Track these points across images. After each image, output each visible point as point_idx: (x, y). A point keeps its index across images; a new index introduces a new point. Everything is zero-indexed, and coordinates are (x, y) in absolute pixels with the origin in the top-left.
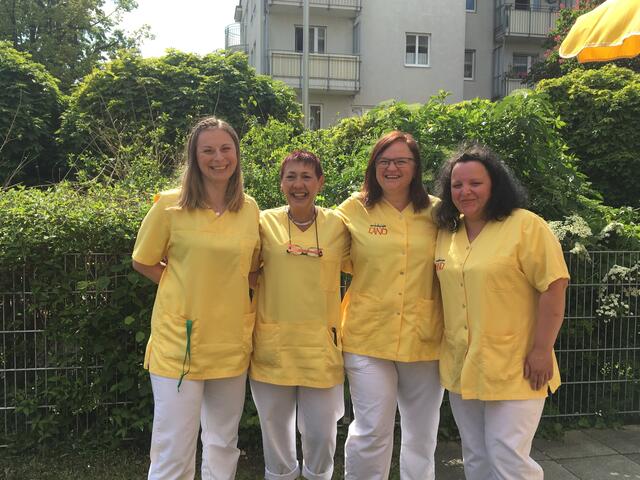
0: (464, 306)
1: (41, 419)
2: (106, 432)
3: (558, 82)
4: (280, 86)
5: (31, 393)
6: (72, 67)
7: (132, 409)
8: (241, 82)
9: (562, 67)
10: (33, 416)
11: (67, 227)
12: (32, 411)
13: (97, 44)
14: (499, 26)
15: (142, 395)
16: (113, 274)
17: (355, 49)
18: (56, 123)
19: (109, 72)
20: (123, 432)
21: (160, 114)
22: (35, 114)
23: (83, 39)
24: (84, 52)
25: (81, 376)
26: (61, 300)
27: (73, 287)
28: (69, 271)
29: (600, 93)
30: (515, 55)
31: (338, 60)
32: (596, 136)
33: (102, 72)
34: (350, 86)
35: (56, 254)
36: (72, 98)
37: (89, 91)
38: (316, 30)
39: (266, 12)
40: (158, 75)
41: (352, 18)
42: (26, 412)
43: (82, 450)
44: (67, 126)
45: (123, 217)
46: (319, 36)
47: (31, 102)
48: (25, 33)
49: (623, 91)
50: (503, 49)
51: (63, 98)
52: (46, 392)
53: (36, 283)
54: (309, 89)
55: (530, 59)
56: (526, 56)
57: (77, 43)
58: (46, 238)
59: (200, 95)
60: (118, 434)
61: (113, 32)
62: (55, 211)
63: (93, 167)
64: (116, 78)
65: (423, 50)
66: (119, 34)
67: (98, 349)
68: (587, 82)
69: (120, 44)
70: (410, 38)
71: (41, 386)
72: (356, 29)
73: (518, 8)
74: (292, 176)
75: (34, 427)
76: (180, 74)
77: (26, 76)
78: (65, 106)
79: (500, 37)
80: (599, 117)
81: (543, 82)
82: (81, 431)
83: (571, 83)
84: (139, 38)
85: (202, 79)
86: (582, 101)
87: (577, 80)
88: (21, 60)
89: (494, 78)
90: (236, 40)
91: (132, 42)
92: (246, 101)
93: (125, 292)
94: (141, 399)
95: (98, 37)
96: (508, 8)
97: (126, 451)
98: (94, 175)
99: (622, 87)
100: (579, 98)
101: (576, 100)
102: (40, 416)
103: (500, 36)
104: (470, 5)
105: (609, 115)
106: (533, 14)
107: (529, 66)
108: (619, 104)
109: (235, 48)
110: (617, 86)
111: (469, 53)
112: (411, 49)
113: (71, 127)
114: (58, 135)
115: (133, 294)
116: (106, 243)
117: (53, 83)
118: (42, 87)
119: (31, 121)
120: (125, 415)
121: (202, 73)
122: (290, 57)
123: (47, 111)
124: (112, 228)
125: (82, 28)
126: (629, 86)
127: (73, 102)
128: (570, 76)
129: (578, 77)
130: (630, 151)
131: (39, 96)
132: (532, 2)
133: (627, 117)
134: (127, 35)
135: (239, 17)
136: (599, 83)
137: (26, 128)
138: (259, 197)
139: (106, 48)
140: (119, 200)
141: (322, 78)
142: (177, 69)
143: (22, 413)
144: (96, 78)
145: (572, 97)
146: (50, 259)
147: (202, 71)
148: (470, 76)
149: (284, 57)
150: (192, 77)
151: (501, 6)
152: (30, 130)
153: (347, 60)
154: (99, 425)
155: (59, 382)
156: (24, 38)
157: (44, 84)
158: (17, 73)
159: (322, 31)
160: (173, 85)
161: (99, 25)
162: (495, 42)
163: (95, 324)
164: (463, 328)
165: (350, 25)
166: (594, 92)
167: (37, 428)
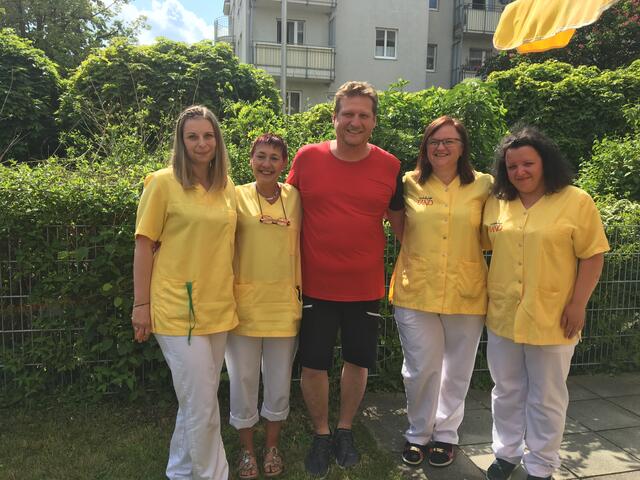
0: (520, 264)
1: (28, 376)
2: (88, 387)
3: (507, 74)
4: (261, 74)
5: (19, 352)
6: (76, 53)
7: (113, 366)
8: (225, 70)
9: (512, 61)
10: (21, 372)
11: (48, 201)
12: (20, 369)
13: (99, 33)
14: (458, 23)
15: (121, 354)
16: (91, 245)
17: (331, 42)
18: (56, 105)
19: (103, 58)
20: (103, 387)
21: (145, 97)
22: (36, 96)
23: (86, 29)
24: (87, 40)
25: (64, 337)
26: (43, 269)
27: (56, 255)
28: (51, 241)
29: (542, 84)
30: (471, 50)
31: (315, 51)
32: (538, 122)
33: (97, 58)
34: (325, 75)
35: (38, 226)
36: (70, 82)
37: (85, 75)
38: (296, 24)
39: (250, 6)
40: (148, 62)
41: (328, 14)
42: (14, 370)
43: (66, 404)
44: (65, 108)
45: (101, 192)
46: (299, 29)
47: (30, 86)
48: (33, 22)
49: (563, 83)
50: (461, 45)
51: (62, 82)
52: (32, 351)
53: (20, 252)
54: (287, 77)
55: (484, 54)
56: (481, 51)
57: (80, 32)
58: (29, 210)
59: (187, 80)
60: (99, 389)
61: (113, 22)
62: (38, 186)
63: (83, 144)
64: (110, 64)
65: (391, 44)
66: (118, 24)
67: (79, 313)
68: (532, 74)
69: (120, 33)
70: (380, 33)
71: (28, 346)
72: (331, 23)
73: (475, 7)
74: (262, 156)
75: (21, 383)
76: (168, 61)
77: (26, 61)
78: (64, 89)
79: (458, 34)
80: (540, 107)
81: (493, 74)
82: (66, 386)
83: (518, 75)
84: (136, 28)
85: (189, 66)
86: (527, 91)
87: (523, 72)
88: (23, 46)
89: (452, 71)
90: (224, 32)
91: (129, 32)
92: (222, 87)
93: (104, 261)
94: (120, 357)
95: (99, 27)
96: (466, 7)
97: (107, 404)
98: (82, 152)
99: (561, 79)
100: (524, 89)
101: (522, 90)
102: (26, 373)
103: (458, 32)
104: (433, 4)
105: (549, 104)
106: (489, 14)
107: (483, 60)
108: (559, 94)
109: (223, 39)
110: (558, 79)
111: (431, 47)
112: (380, 43)
113: (69, 108)
114: (57, 116)
115: (111, 263)
116: (86, 216)
117: (52, 67)
118: (42, 71)
119: (32, 103)
120: (106, 372)
121: (189, 60)
122: (273, 48)
123: (46, 93)
124: (91, 202)
125: (85, 19)
126: (567, 79)
127: (71, 85)
128: (517, 69)
129: (524, 70)
130: (567, 136)
131: (39, 80)
132: (487, 3)
133: (566, 106)
134: (125, 26)
135: (227, 11)
136: (542, 76)
137: (27, 108)
138: (237, 175)
139: (107, 36)
140: (101, 175)
141: (301, 68)
142: (166, 57)
143: (9, 370)
144: (91, 64)
145: (518, 87)
146: (32, 230)
147: (190, 59)
148: (432, 68)
149: (267, 47)
150: (179, 63)
151: (460, 6)
152: (30, 110)
153: (323, 52)
154: (82, 381)
155: (45, 343)
156: (32, 26)
157: (43, 68)
158: (17, 58)
159: (301, 25)
160: (162, 71)
161: (100, 15)
162: (455, 38)
163: (76, 290)
164: (517, 282)
165: (327, 20)
166: (537, 83)
167: (24, 385)
